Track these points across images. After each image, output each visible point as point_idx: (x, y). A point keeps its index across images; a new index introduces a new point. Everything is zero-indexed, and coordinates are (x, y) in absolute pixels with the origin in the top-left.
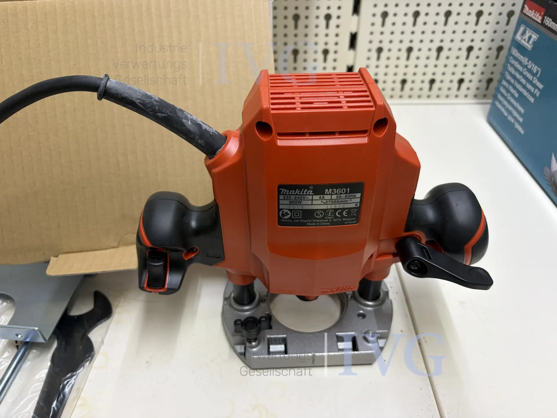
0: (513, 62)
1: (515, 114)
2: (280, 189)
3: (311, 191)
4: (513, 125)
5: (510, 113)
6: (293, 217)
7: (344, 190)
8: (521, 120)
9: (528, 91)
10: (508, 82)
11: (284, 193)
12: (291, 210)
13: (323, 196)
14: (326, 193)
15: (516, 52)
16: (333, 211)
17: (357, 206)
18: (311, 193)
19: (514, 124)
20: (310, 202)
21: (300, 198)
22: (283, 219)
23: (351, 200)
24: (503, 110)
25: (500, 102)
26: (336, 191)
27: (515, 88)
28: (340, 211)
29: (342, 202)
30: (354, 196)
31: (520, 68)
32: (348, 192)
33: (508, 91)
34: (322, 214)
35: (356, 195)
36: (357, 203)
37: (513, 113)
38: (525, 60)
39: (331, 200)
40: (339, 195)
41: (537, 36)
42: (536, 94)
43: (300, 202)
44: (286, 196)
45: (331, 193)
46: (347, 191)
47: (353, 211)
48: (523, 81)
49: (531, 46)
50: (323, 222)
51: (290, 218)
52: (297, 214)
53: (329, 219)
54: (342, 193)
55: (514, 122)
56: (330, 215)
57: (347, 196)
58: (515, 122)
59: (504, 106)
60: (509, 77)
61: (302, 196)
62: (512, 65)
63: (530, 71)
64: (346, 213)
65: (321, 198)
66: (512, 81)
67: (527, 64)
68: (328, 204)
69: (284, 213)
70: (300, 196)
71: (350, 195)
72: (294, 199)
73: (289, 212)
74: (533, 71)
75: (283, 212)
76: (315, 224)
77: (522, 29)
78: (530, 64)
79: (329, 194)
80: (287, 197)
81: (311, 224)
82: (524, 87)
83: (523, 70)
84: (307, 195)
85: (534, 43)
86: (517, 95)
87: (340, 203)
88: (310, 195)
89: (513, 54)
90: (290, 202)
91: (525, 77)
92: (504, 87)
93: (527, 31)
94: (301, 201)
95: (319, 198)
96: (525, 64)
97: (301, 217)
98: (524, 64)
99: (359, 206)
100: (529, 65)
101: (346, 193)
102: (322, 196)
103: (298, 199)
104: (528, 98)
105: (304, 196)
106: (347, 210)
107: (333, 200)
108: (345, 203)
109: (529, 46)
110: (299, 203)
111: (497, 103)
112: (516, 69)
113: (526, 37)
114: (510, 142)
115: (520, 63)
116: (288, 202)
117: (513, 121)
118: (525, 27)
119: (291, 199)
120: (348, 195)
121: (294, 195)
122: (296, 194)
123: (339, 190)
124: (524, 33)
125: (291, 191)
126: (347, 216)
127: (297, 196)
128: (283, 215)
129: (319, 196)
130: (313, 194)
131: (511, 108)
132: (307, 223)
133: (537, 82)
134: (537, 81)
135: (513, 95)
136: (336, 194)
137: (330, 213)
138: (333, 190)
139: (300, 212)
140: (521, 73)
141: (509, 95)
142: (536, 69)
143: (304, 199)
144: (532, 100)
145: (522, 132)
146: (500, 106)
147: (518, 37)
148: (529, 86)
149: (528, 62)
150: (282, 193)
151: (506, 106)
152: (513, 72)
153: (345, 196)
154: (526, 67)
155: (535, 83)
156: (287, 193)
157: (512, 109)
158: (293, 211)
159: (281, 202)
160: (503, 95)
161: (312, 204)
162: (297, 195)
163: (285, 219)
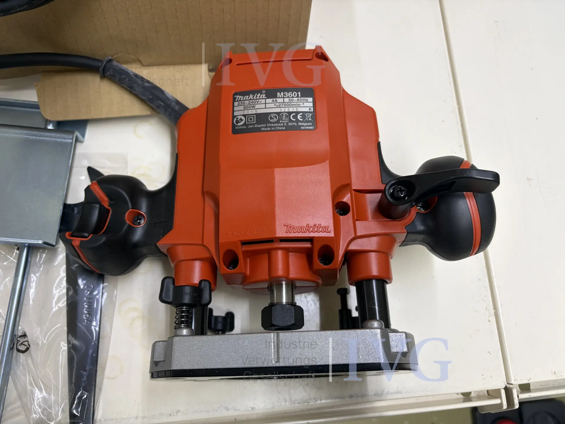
2: (235, 96)
3: (264, 95)
6: (247, 123)
7: (295, 94)
11: (239, 100)
12: (245, 116)
13: (276, 100)
14: (278, 97)
16: (288, 115)
17: (311, 110)
18: (264, 97)
20: (263, 106)
21: (253, 102)
22: (237, 126)
23: (303, 103)
26: (288, 94)
28: (294, 114)
29: (295, 105)
30: (306, 100)
32: (300, 96)
34: (276, 117)
35: (307, 100)
36: (310, 108)
39: (284, 103)
40: (291, 98)
43: (253, 106)
44: (240, 102)
45: (283, 97)
46: (298, 95)
47: (307, 115)
50: (278, 126)
51: (245, 124)
52: (251, 119)
53: (284, 123)
54: (294, 96)
56: (285, 118)
57: (299, 100)
61: (256, 100)
64: (301, 117)
65: (273, 101)
68: (281, 107)
69: (238, 120)
70: (253, 101)
71: (302, 98)
72: (248, 104)
73: (243, 118)
75: (237, 118)
76: (269, 129)
79: (281, 97)
80: (242, 103)
81: (266, 129)
84: (260, 99)
87: (293, 106)
88: (263, 99)
90: (245, 108)
94: (255, 106)
95: (272, 101)
97: (255, 122)
99: (312, 111)
101: (298, 96)
102: (274, 99)
103: (252, 104)
105: (257, 100)
106: (302, 114)
107: (286, 103)
108: (297, 106)
110: (253, 108)
116: (242, 108)
119: (246, 104)
120: (300, 98)
121: (248, 100)
122: (249, 99)
123: (290, 93)
125: (245, 97)
126: (302, 120)
127: (251, 101)
128: (237, 122)
129: (272, 99)
130: (266, 98)
132: (261, 127)
136: (288, 97)
137: (284, 117)
138: (285, 93)
139: (254, 117)
143: (257, 103)
150: (236, 100)
153: (297, 100)
156: (242, 99)
158: (247, 116)
159: (235, 109)
161: (265, 108)
162: (251, 99)
163: (240, 126)
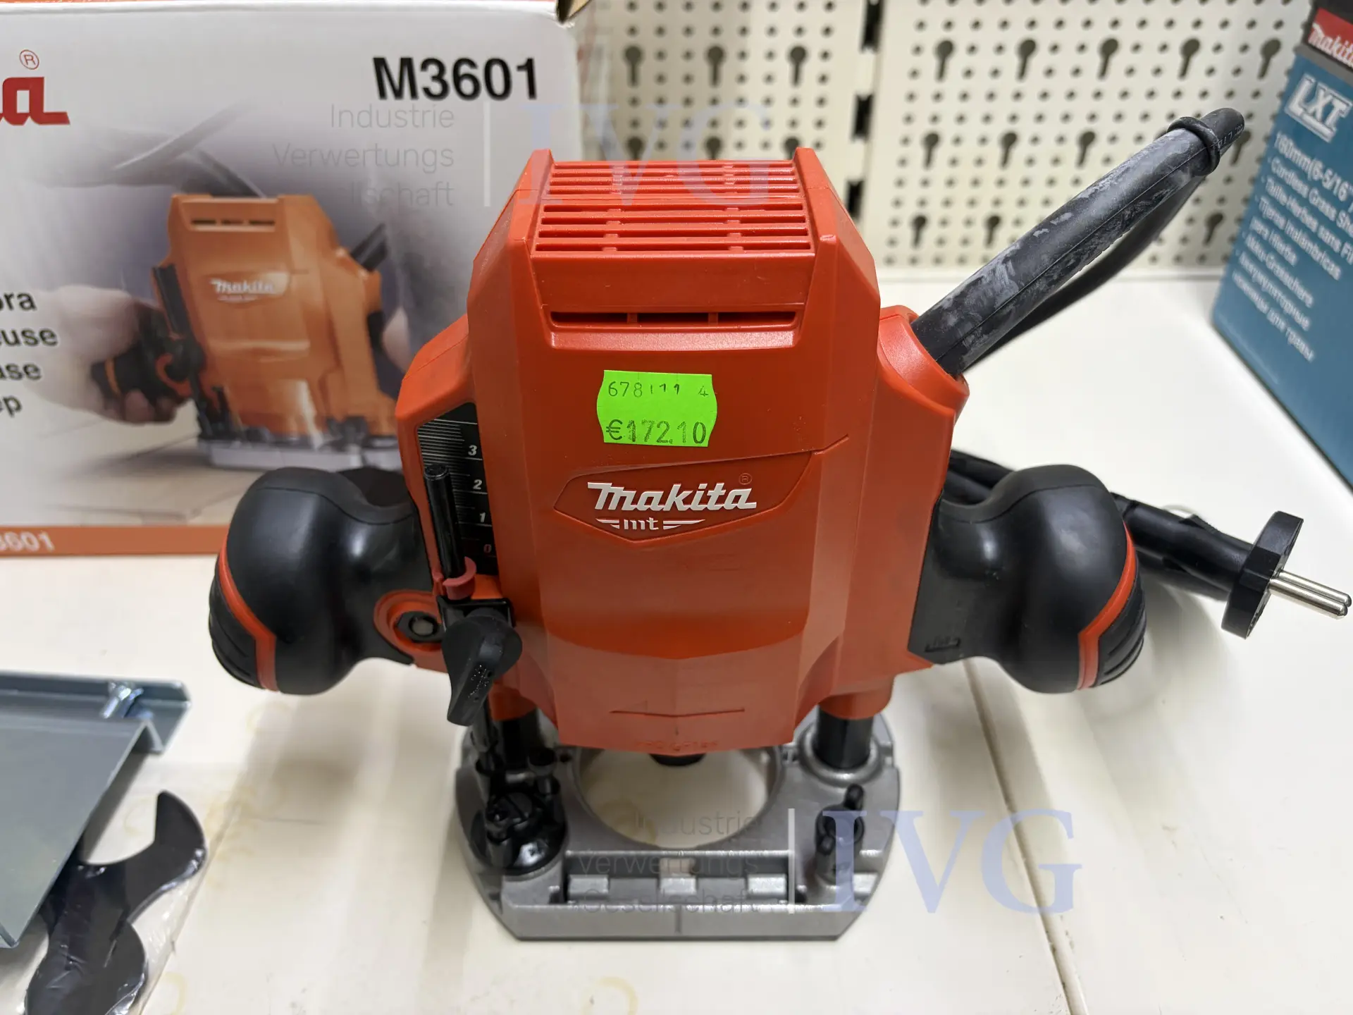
0: (1282, 172)
1: (1289, 307)
4: (1283, 336)
5: (1274, 304)
8: (1305, 323)
9: (1324, 247)
10: (1270, 223)
15: (1288, 147)
19: (1287, 334)
24: (1255, 296)
25: (1248, 276)
27: (1287, 239)
31: (1302, 189)
33: (1268, 247)
37: (1282, 305)
38: (1314, 168)
41: (1348, 105)
42: (1346, 255)
48: (1312, 223)
49: (1331, 130)
55: (1286, 330)
58: (1289, 330)
59: (1257, 286)
60: (1270, 212)
62: (1280, 181)
63: (1329, 196)
66: (1280, 221)
67: (1321, 176)
74: (1336, 198)
77: (1306, 86)
78: (1328, 178)
82: (1314, 237)
83: (1309, 193)
85: (1341, 123)
86: (1292, 258)
89: (1281, 151)
91: (1315, 212)
92: (1259, 237)
93: (1322, 93)
96: (1316, 178)
98: (1312, 177)
100: (1325, 181)
104: (1325, 267)
109: (1326, 131)
111: (1238, 278)
112: (1290, 191)
113: (1319, 106)
114: (1275, 380)
115: (1302, 175)
117: (1282, 324)
118: (1313, 80)
124: (1311, 97)
131: (1276, 292)
133: (1349, 224)
134: (1348, 221)
135: (1281, 259)
140: (1304, 202)
141: (1272, 258)
142: (1345, 192)
144: (1335, 271)
145: (1310, 355)
146: (1246, 287)
147: (1296, 107)
148: (1327, 236)
149: (1324, 171)
151: (1264, 285)
152: (1282, 198)
154: (1318, 184)
155: (1344, 225)
157: (1280, 294)
160: (1253, 257)
